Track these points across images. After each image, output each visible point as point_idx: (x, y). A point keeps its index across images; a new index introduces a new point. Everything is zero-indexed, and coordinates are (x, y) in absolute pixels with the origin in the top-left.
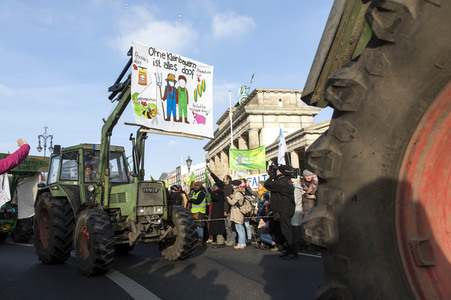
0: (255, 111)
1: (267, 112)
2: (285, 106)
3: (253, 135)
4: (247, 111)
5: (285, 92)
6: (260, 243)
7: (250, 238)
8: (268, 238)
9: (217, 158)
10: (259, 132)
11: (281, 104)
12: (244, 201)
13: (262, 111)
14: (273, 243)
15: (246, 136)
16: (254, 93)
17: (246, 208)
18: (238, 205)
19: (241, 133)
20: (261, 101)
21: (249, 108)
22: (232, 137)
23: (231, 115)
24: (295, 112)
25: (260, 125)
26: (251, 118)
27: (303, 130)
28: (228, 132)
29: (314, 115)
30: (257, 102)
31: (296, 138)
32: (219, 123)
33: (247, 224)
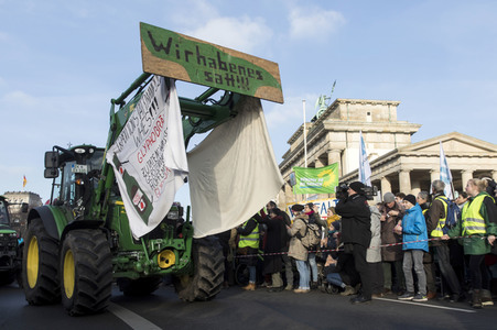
0: (335, 128)
1: (351, 128)
2: (374, 120)
3: (333, 157)
4: (326, 127)
5: (375, 104)
6: (327, 285)
7: (315, 279)
8: (336, 278)
9: (287, 186)
10: (342, 154)
11: (369, 119)
12: (307, 231)
13: (346, 128)
14: (343, 285)
15: (324, 159)
16: (336, 105)
17: (310, 240)
18: (299, 236)
19: (318, 154)
20: (343, 115)
21: (328, 123)
22: (306, 160)
23: (306, 132)
24: (388, 129)
25: (343, 145)
26: (331, 136)
27: (396, 151)
28: (302, 154)
29: (412, 133)
30: (339, 116)
31: (388, 161)
32: (291, 142)
33: (312, 262)
